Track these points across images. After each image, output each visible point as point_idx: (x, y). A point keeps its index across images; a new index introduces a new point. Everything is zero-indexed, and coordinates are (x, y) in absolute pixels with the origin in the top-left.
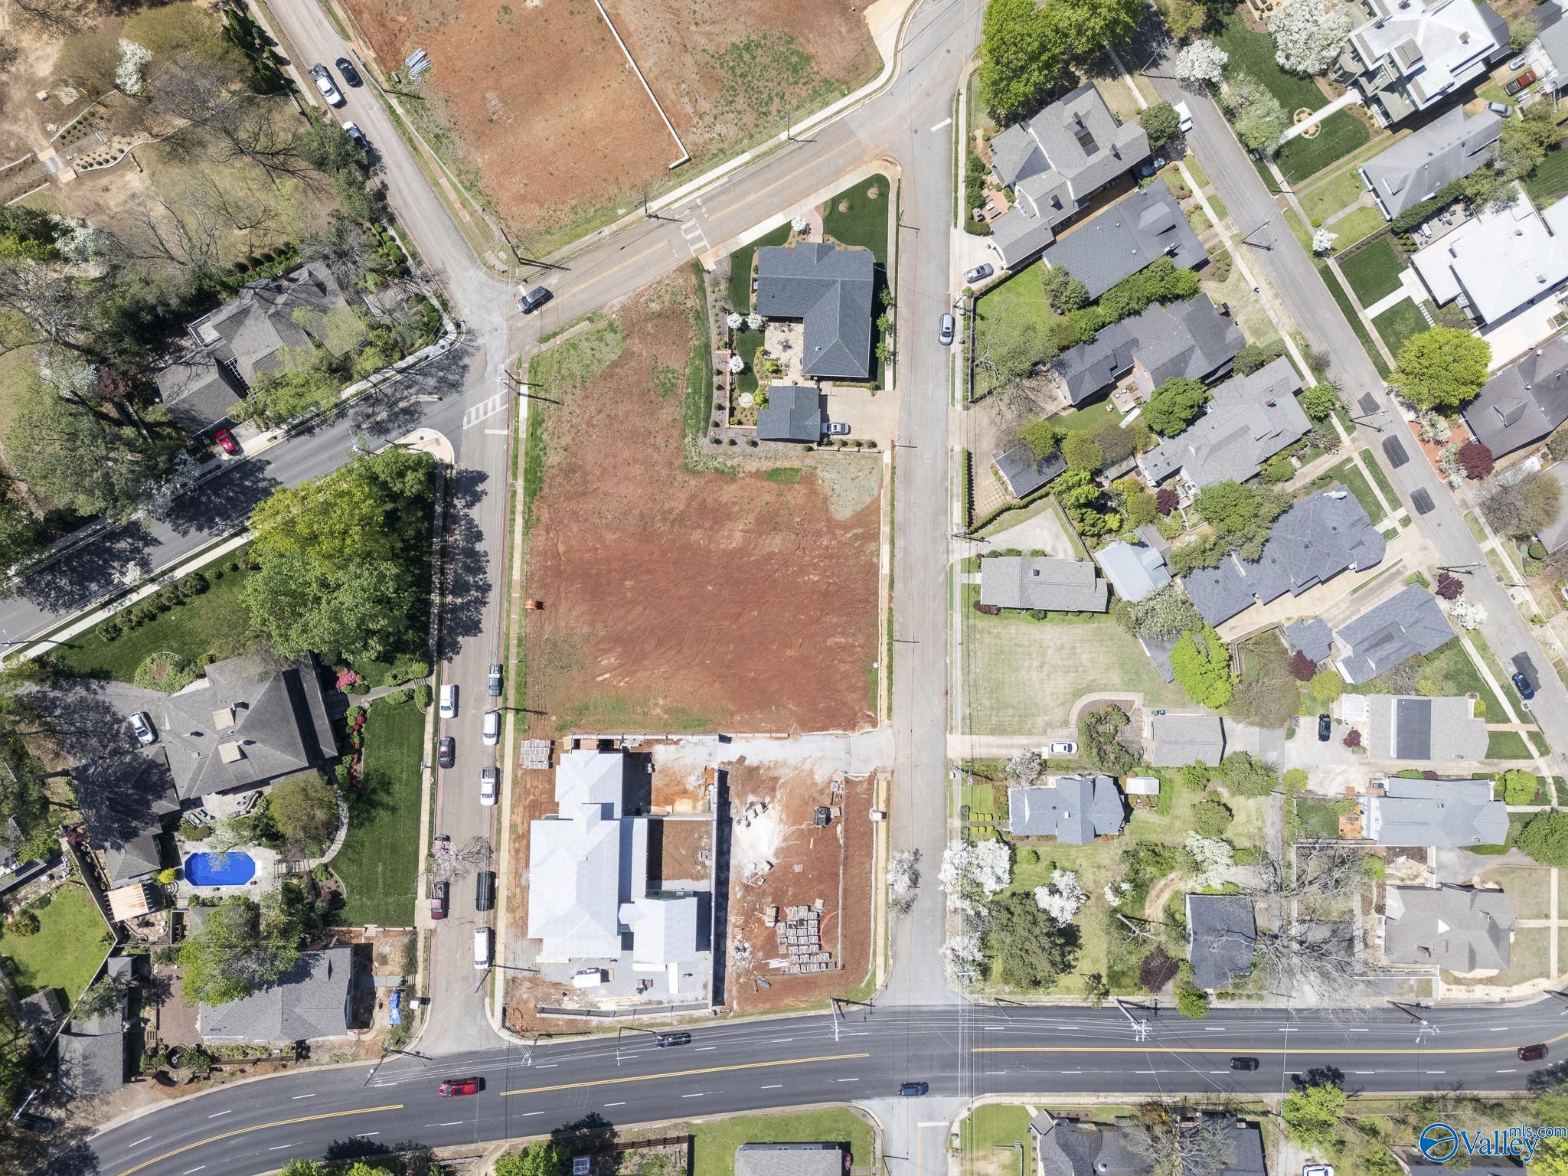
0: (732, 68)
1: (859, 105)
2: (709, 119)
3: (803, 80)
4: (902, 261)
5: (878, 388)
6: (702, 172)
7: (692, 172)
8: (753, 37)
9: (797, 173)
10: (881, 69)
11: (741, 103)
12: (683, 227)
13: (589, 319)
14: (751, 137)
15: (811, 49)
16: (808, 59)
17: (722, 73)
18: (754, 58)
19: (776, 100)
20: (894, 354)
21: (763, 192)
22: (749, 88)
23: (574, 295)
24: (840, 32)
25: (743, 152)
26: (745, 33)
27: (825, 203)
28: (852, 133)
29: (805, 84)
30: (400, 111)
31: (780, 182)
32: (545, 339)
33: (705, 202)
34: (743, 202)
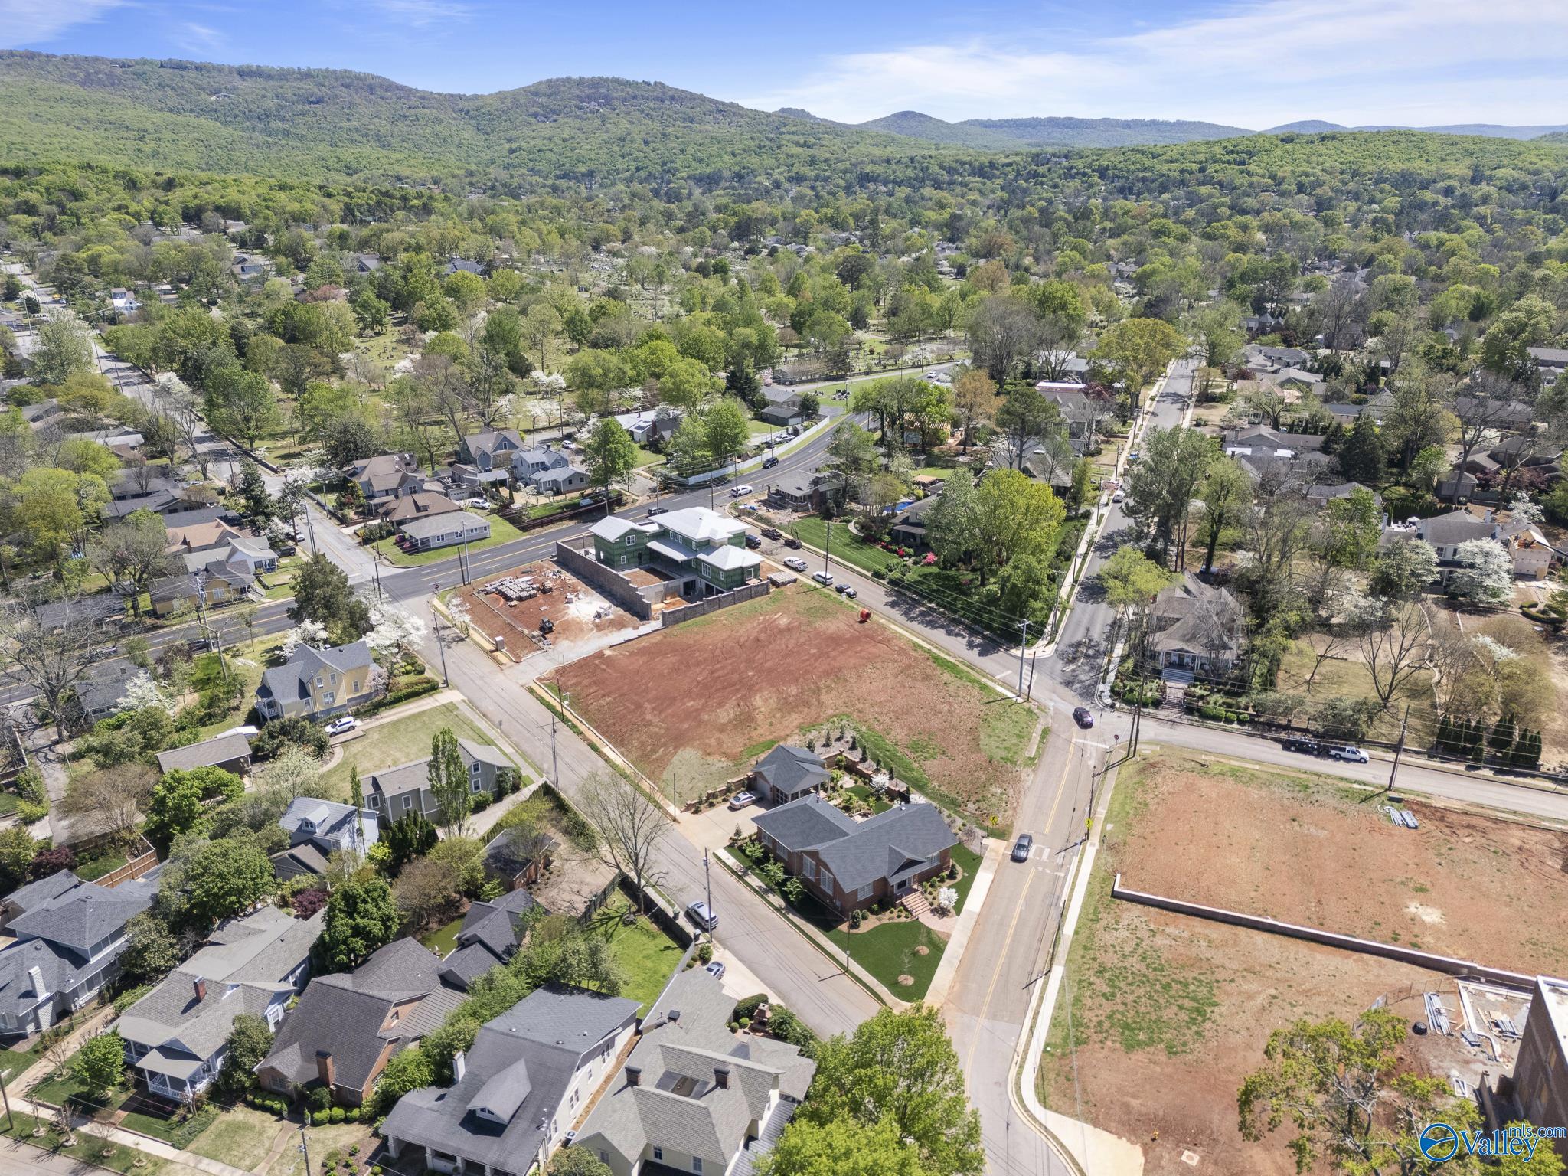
0: (1187, 985)
1: (1020, 1049)
2: (1143, 933)
3: (1106, 1025)
4: (809, 947)
5: (731, 846)
6: (1089, 894)
7: (1097, 890)
8: (1208, 1025)
9: (1004, 951)
10: (1043, 1100)
11: (1135, 963)
12: (1047, 851)
13: (1034, 759)
14: (1085, 948)
15: (1139, 1056)
16: (1130, 1046)
17: (1190, 975)
18: (1181, 1007)
19: (1107, 990)
20: (740, 877)
21: (1016, 915)
22: (1145, 980)
23: (1065, 764)
24: (1135, 1096)
25: (1076, 933)
26: (1220, 1020)
27: (946, 944)
28: (993, 1016)
29: (1100, 1023)
30: (1356, 786)
31: (1011, 931)
32: (1046, 732)
33: (1057, 878)
34: (1023, 897)
